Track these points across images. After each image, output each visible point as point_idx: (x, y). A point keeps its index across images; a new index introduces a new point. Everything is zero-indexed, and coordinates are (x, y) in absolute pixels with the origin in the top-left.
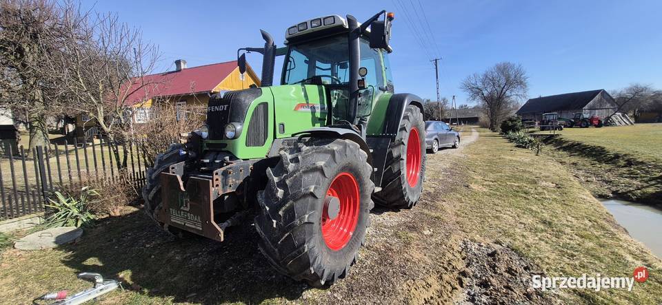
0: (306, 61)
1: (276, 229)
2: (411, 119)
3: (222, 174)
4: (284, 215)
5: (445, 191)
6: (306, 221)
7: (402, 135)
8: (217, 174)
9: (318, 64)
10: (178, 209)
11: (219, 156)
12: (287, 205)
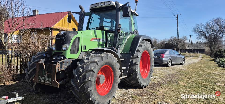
0: (99, 18)
1: (78, 83)
2: (143, 47)
3: (61, 63)
4: (82, 77)
5: (164, 83)
6: (89, 79)
7: (138, 53)
8: (59, 63)
9: (105, 19)
10: (42, 76)
11: (59, 57)
12: (83, 74)
